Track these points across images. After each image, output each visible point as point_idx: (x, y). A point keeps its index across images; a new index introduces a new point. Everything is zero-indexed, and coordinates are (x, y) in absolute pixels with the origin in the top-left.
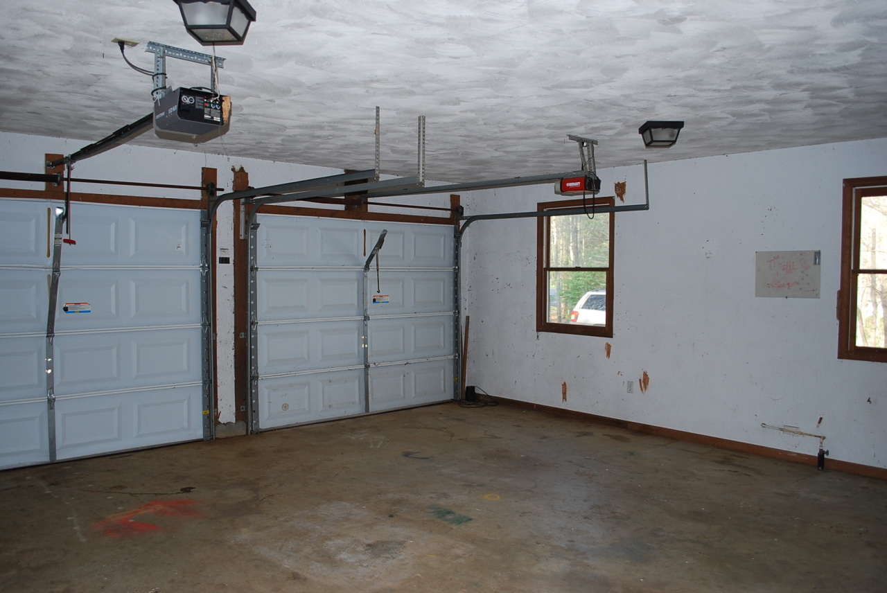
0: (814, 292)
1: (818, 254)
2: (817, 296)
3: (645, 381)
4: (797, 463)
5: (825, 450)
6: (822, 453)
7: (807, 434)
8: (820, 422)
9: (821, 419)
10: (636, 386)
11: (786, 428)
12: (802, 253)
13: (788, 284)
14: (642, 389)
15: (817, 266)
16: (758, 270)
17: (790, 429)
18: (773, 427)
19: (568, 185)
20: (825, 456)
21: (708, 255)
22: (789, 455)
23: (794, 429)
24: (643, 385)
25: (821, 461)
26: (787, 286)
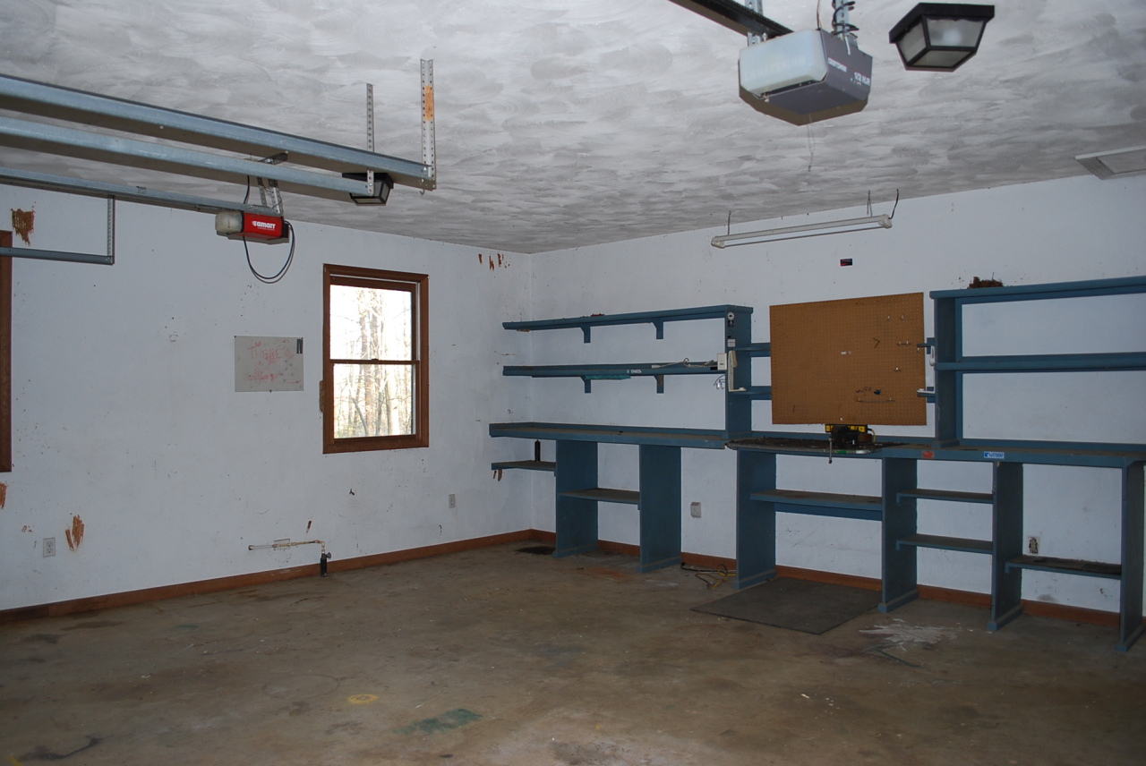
0: (298, 385)
1: (300, 342)
2: (301, 388)
3: (76, 532)
4: (291, 579)
5: (326, 553)
6: (324, 557)
7: (301, 543)
8: (309, 527)
9: (310, 522)
10: (61, 543)
11: (278, 543)
12: (285, 340)
13: (272, 375)
14: (71, 545)
15: (300, 355)
16: (238, 359)
17: (282, 543)
18: (261, 547)
19: (255, 223)
20: (328, 560)
21: (173, 338)
22: (282, 572)
23: (286, 542)
24: (72, 538)
25: (324, 567)
26: (270, 378)
